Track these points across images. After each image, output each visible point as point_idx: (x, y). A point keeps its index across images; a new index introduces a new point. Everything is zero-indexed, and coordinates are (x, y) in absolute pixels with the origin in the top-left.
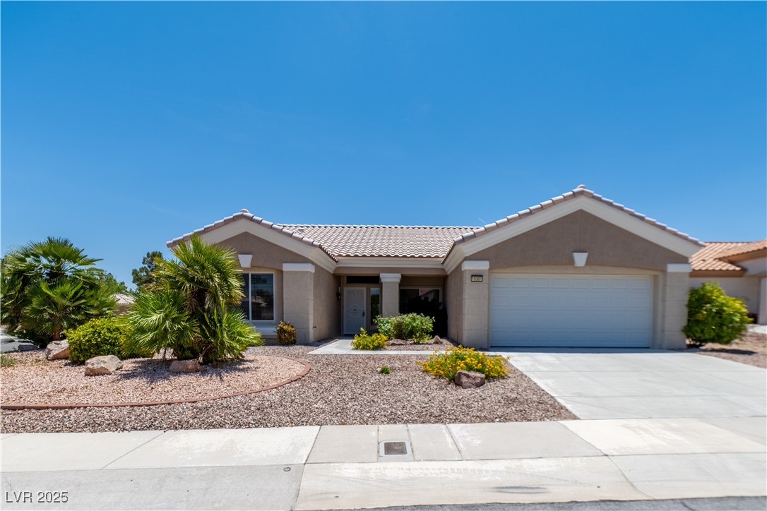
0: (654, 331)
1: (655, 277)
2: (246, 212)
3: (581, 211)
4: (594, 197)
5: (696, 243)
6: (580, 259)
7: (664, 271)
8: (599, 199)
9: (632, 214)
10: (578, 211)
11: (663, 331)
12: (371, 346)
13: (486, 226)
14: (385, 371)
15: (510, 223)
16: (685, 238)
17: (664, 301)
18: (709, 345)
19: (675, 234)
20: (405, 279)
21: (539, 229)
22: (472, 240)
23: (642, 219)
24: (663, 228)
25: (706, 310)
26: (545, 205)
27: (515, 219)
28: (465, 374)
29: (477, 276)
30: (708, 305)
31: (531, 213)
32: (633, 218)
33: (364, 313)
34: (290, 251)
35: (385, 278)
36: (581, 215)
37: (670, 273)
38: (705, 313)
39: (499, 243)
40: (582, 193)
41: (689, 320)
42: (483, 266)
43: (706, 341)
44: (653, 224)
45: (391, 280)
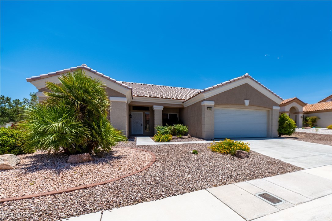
0: (268, 131)
1: (268, 111)
2: (86, 66)
3: (247, 84)
4: (252, 79)
5: (281, 99)
6: (247, 102)
7: (272, 109)
8: (253, 80)
9: (263, 87)
10: (246, 84)
11: (272, 131)
12: (166, 140)
13: (214, 86)
14: (195, 153)
15: (223, 86)
16: (278, 97)
17: (272, 120)
18: (283, 136)
19: (276, 95)
20: (165, 109)
21: (233, 89)
22: (208, 92)
23: (266, 89)
24: (272, 93)
25: (286, 123)
26: (239, 78)
27: (224, 84)
28: (242, 152)
29: (210, 108)
30: (287, 122)
31: (230, 82)
32: (263, 88)
33: (142, 124)
34: (114, 90)
35: (156, 108)
36: (246, 86)
37: (274, 110)
38: (286, 124)
39: (218, 94)
40: (248, 76)
41: (279, 127)
42: (212, 103)
43: (283, 134)
44: (269, 91)
45: (158, 109)
